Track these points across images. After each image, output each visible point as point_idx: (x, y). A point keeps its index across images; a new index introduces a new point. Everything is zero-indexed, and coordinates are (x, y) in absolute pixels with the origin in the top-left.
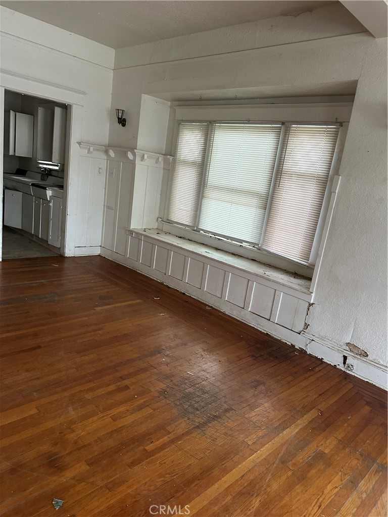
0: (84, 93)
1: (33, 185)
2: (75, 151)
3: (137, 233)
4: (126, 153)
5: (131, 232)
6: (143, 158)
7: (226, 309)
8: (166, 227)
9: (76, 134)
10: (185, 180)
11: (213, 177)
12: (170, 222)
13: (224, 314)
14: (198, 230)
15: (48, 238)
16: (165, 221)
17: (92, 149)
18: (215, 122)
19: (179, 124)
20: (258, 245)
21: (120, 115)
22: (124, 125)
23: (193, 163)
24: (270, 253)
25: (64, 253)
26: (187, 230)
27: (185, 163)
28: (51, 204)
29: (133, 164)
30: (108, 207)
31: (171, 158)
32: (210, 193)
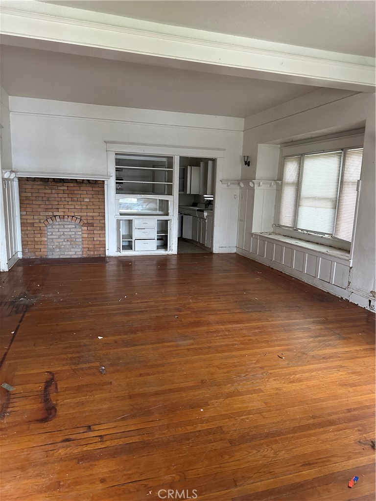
0: (224, 150)
1: (198, 210)
2: (219, 186)
3: (255, 235)
4: (249, 183)
5: (252, 234)
6: (259, 185)
7: (306, 280)
8: (278, 230)
9: (219, 176)
10: (288, 195)
11: (305, 191)
12: (280, 226)
13: (304, 282)
14: (297, 230)
15: (205, 242)
16: (277, 225)
17: (229, 184)
18: (305, 154)
19: (285, 159)
20: (332, 235)
21: (246, 159)
22: (249, 165)
23: (293, 183)
24: (338, 239)
25: (213, 251)
26: (290, 231)
27: (288, 184)
28: (206, 221)
29: (253, 189)
30: (241, 220)
31: (280, 182)
32: (304, 203)
